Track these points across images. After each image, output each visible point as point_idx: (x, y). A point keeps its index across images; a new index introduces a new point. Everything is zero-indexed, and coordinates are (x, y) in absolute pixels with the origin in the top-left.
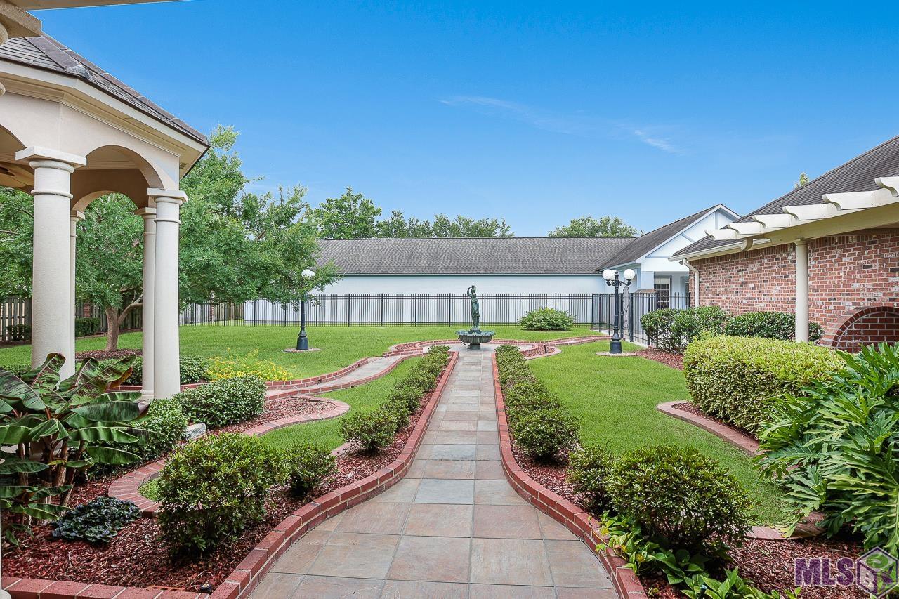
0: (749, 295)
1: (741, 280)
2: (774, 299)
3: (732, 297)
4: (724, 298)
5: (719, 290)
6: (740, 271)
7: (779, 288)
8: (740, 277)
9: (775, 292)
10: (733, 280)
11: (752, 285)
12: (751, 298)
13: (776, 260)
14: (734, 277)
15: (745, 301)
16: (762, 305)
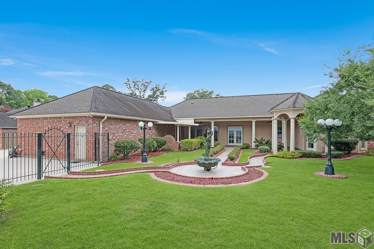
0: (127, 134)
1: (124, 128)
2: (135, 134)
3: (120, 134)
4: (116, 135)
5: (114, 131)
6: (123, 125)
7: (136, 132)
8: (124, 127)
9: (135, 133)
10: (120, 128)
11: (128, 130)
12: (128, 135)
13: (135, 124)
14: (121, 127)
15: (126, 136)
16: (131, 137)
